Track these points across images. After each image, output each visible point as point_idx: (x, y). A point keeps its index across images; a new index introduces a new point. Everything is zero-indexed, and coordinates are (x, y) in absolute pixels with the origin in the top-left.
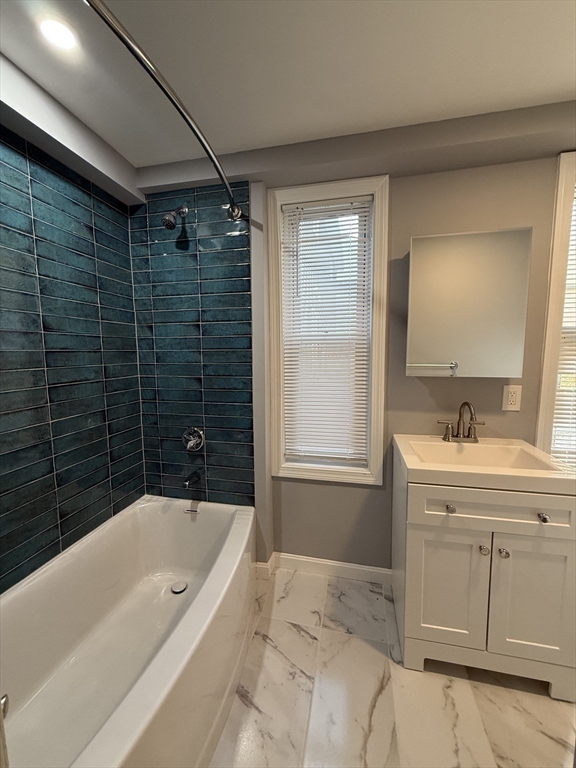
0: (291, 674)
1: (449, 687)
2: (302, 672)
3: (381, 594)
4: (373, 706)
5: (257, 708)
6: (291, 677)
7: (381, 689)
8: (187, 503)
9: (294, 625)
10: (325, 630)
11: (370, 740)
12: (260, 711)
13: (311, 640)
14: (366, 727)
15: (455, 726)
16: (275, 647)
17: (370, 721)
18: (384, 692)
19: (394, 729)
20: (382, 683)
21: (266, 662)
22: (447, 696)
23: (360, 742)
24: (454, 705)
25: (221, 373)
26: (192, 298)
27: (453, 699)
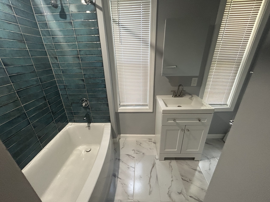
0: (128, 168)
1: (170, 163)
2: (131, 167)
3: (152, 142)
4: (151, 171)
5: (120, 178)
6: (128, 169)
7: (153, 166)
8: (86, 124)
9: (127, 155)
10: (136, 154)
11: (151, 179)
12: (120, 179)
13: (133, 158)
14: (150, 176)
15: (172, 171)
16: (123, 162)
17: (151, 175)
18: (154, 167)
19: (157, 175)
20: (153, 165)
21: (120, 166)
22: (170, 165)
23: (148, 180)
24: (171, 167)
25: (92, 77)
26: (73, 44)
27: (171, 165)
